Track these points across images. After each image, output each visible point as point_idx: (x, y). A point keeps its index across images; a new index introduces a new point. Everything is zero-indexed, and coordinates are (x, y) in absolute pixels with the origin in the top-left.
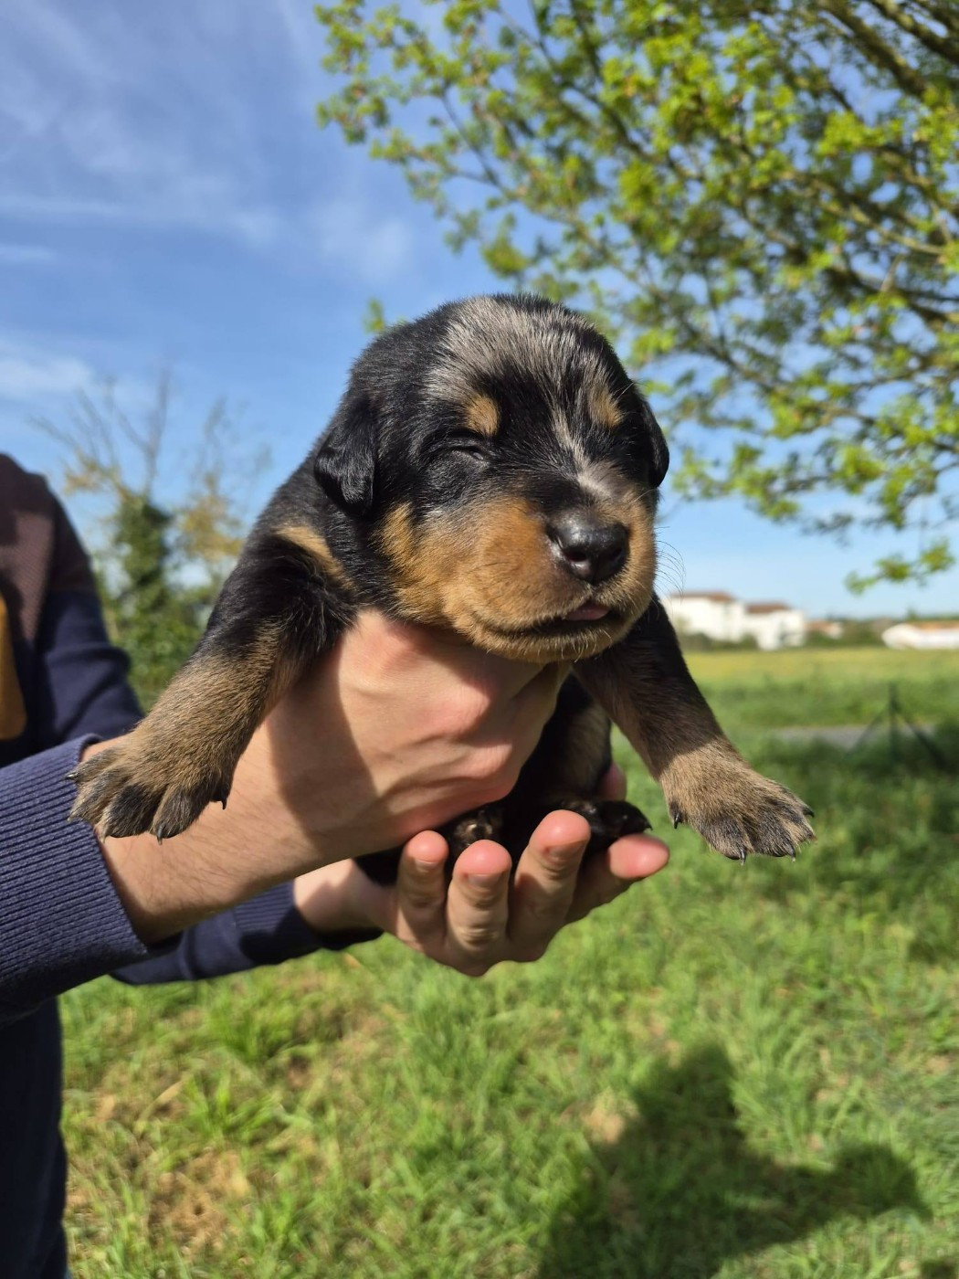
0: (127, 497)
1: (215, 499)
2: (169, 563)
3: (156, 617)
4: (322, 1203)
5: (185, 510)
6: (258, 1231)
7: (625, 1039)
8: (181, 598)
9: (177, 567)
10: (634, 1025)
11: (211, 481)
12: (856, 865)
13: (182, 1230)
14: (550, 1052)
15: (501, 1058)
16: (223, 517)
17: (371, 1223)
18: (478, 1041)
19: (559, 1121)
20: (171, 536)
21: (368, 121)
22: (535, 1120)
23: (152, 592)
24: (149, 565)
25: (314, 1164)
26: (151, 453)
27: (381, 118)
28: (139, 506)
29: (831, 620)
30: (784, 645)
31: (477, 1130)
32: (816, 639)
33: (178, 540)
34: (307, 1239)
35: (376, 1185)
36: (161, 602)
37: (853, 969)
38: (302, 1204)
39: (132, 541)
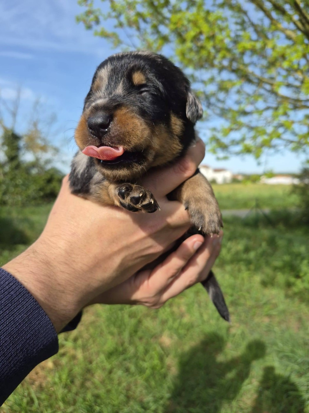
0: (6, 131)
1: (37, 131)
2: (21, 153)
3: (17, 172)
4: (77, 370)
5: (26, 135)
6: (57, 380)
7: (172, 313)
8: (25, 165)
9: (23, 154)
10: (175, 309)
11: (35, 125)
12: (244, 256)
13: (32, 380)
14: (149, 319)
15: (133, 321)
16: (40, 138)
17: (93, 375)
18: (126, 316)
19: (152, 341)
20: (22, 143)
21: (93, 23)
22: (144, 340)
23: (14, 163)
24: (13, 154)
25: (74, 357)
26: (14, 115)
27: (97, 22)
28: (10, 134)
29: (239, 174)
30: (225, 182)
31: (126, 344)
32: (235, 180)
33: (24, 145)
34: (72, 382)
35: (94, 364)
36: (18, 167)
37: (241, 290)
38: (70, 371)
39: (8, 145)
